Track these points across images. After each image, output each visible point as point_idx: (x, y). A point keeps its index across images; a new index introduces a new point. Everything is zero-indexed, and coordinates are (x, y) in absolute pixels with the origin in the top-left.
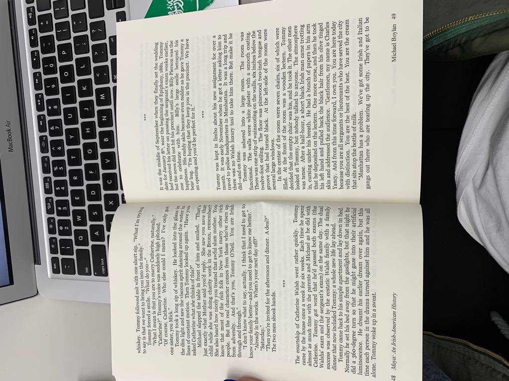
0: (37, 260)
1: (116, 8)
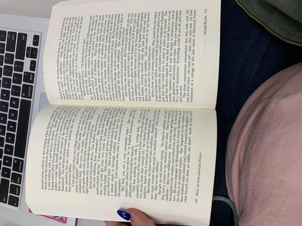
1: (31, 57)
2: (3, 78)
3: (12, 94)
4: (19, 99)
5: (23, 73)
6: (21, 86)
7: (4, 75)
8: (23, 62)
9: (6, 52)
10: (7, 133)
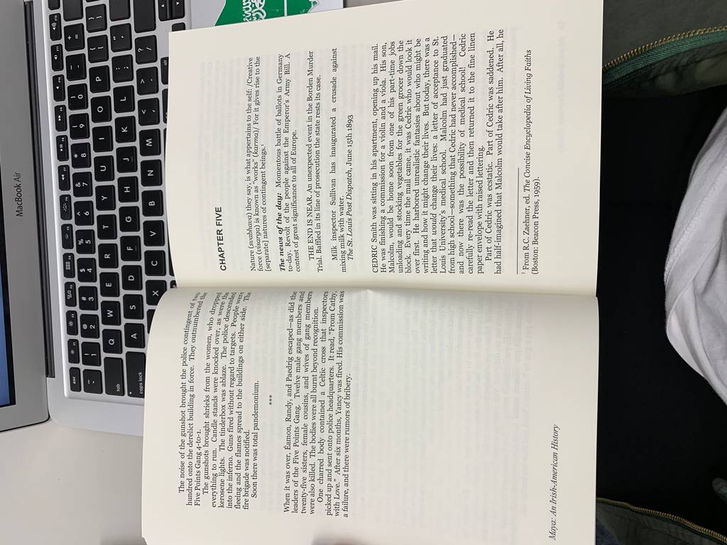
0: (50, 372)
1: (172, 18)
2: (114, 89)
3: (141, 124)
4: (159, 130)
5: (158, 64)
6: (159, 96)
7: (116, 81)
8: (155, 37)
9: (110, 24)
10: (146, 223)
